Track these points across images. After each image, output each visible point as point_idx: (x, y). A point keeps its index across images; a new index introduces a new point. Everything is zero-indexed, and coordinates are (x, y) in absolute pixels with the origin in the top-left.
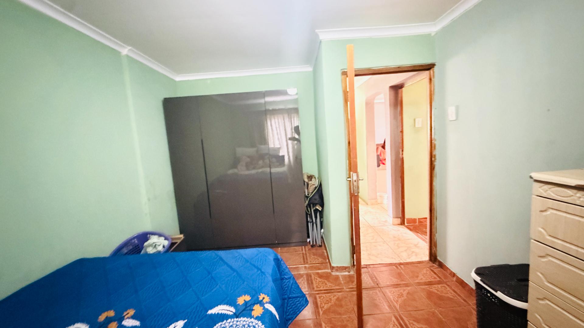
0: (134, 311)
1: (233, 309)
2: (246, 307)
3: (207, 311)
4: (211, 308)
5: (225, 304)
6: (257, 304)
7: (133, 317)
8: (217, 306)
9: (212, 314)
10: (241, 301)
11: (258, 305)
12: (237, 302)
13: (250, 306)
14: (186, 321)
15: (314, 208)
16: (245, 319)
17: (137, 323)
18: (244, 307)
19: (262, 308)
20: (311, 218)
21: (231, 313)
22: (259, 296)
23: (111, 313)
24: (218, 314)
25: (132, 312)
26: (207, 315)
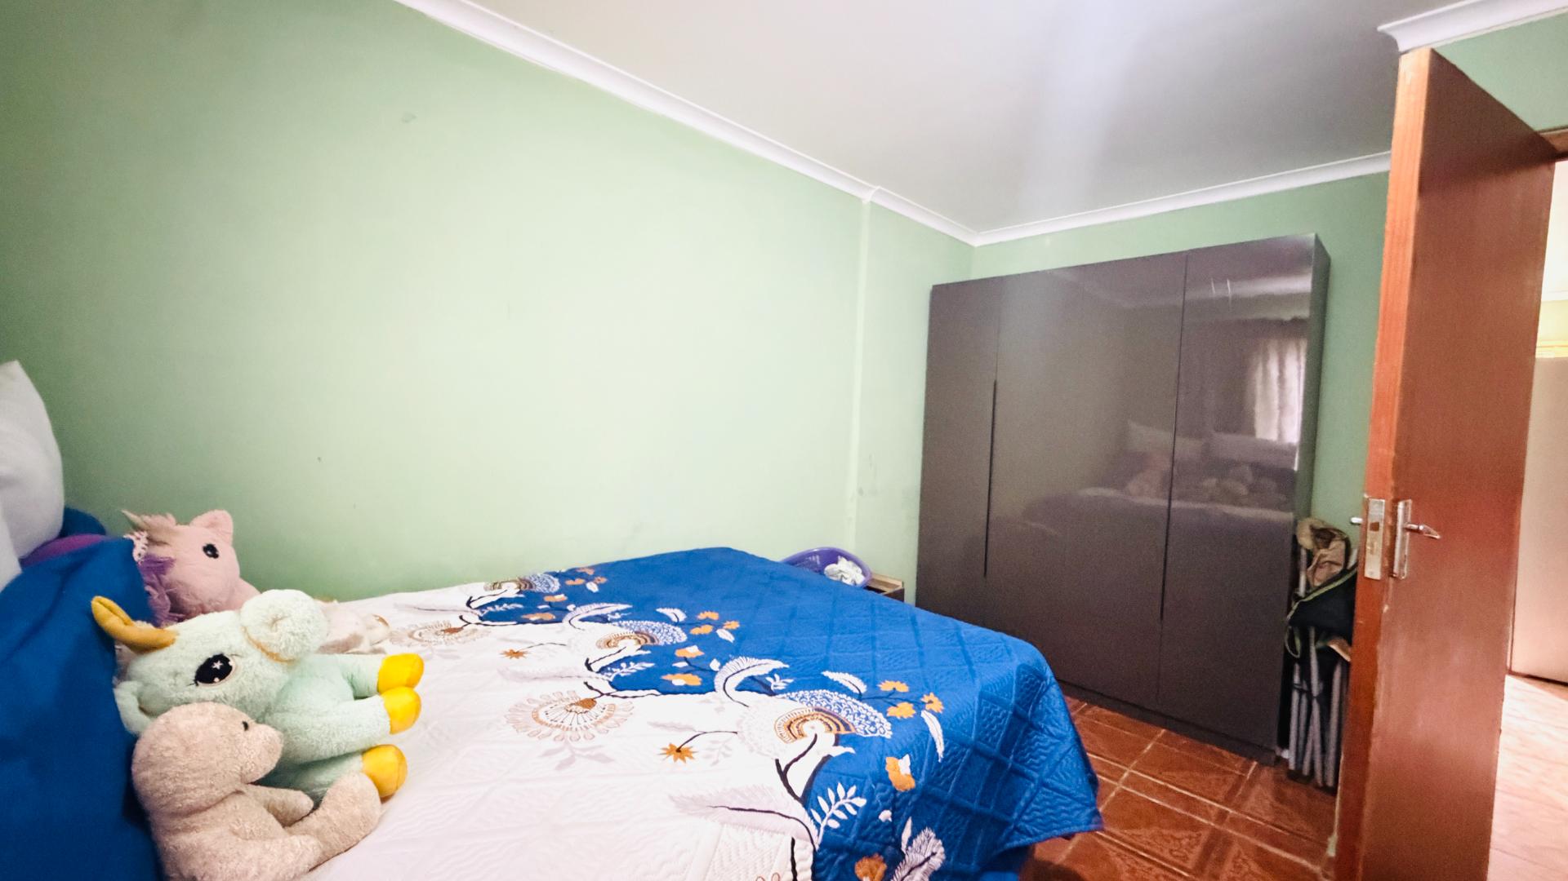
0: (738, 626)
1: (863, 689)
2: (887, 697)
3: (825, 670)
4: (835, 670)
5: (858, 677)
6: (910, 702)
7: (732, 632)
8: (844, 672)
9: (827, 678)
10: (886, 686)
11: (912, 705)
12: (880, 684)
13: (895, 699)
14: (787, 666)
15: (1320, 645)
16: (871, 709)
17: (731, 638)
18: (885, 695)
19: (914, 712)
20: (1306, 675)
21: (856, 691)
22: (925, 696)
23: (714, 616)
24: (837, 682)
25: (735, 625)
26: (820, 675)
